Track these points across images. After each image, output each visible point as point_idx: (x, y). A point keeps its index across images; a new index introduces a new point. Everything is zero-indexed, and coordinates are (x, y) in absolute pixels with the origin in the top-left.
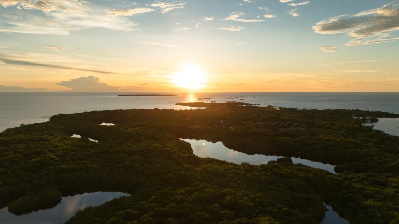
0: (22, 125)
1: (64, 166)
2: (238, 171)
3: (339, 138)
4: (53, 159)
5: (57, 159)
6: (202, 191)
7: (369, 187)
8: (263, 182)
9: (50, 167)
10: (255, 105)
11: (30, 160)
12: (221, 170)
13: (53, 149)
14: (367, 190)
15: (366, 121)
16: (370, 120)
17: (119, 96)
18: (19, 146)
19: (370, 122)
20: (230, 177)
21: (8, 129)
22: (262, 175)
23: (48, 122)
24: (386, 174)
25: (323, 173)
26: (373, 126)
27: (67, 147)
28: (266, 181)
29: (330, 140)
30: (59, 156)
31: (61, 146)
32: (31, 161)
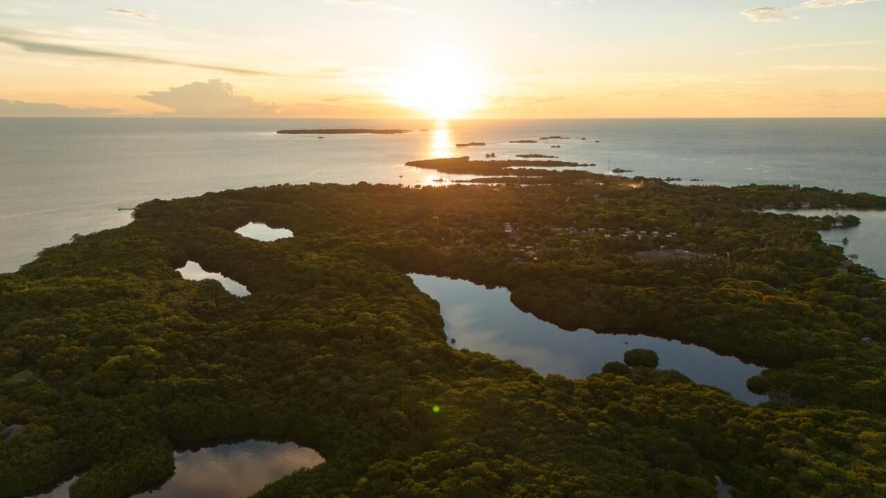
0: (75, 236)
1: (175, 380)
2: (540, 402)
3: (765, 294)
4: (150, 357)
5: (158, 355)
6: (462, 468)
7: (815, 459)
8: (591, 437)
9: (146, 382)
10: (586, 165)
11: (105, 362)
12: (503, 396)
13: (148, 324)
14: (811, 466)
15: (833, 225)
16: (841, 221)
17: (279, 132)
18: (76, 316)
19: (840, 227)
20: (522, 421)
21: (47, 249)
22: (590, 416)
23: (130, 225)
24: (856, 415)
25: (720, 408)
26: (845, 241)
27: (178, 317)
28: (598, 436)
29: (745, 300)
30: (162, 349)
31: (165, 315)
32: (107, 363)
